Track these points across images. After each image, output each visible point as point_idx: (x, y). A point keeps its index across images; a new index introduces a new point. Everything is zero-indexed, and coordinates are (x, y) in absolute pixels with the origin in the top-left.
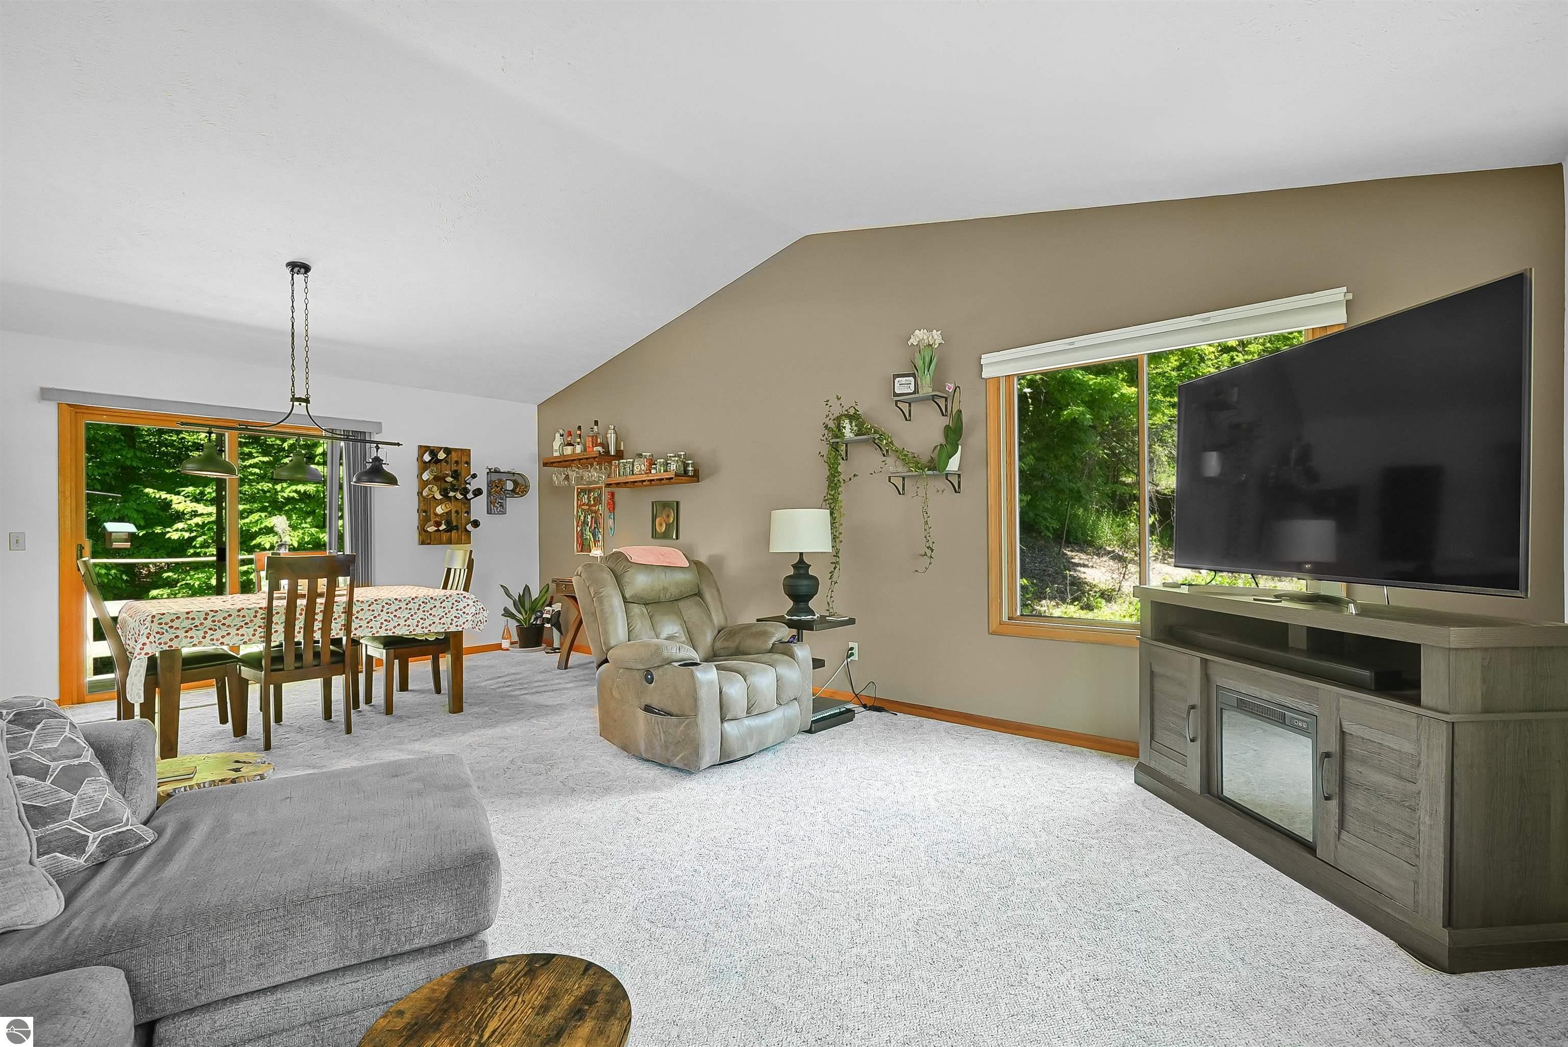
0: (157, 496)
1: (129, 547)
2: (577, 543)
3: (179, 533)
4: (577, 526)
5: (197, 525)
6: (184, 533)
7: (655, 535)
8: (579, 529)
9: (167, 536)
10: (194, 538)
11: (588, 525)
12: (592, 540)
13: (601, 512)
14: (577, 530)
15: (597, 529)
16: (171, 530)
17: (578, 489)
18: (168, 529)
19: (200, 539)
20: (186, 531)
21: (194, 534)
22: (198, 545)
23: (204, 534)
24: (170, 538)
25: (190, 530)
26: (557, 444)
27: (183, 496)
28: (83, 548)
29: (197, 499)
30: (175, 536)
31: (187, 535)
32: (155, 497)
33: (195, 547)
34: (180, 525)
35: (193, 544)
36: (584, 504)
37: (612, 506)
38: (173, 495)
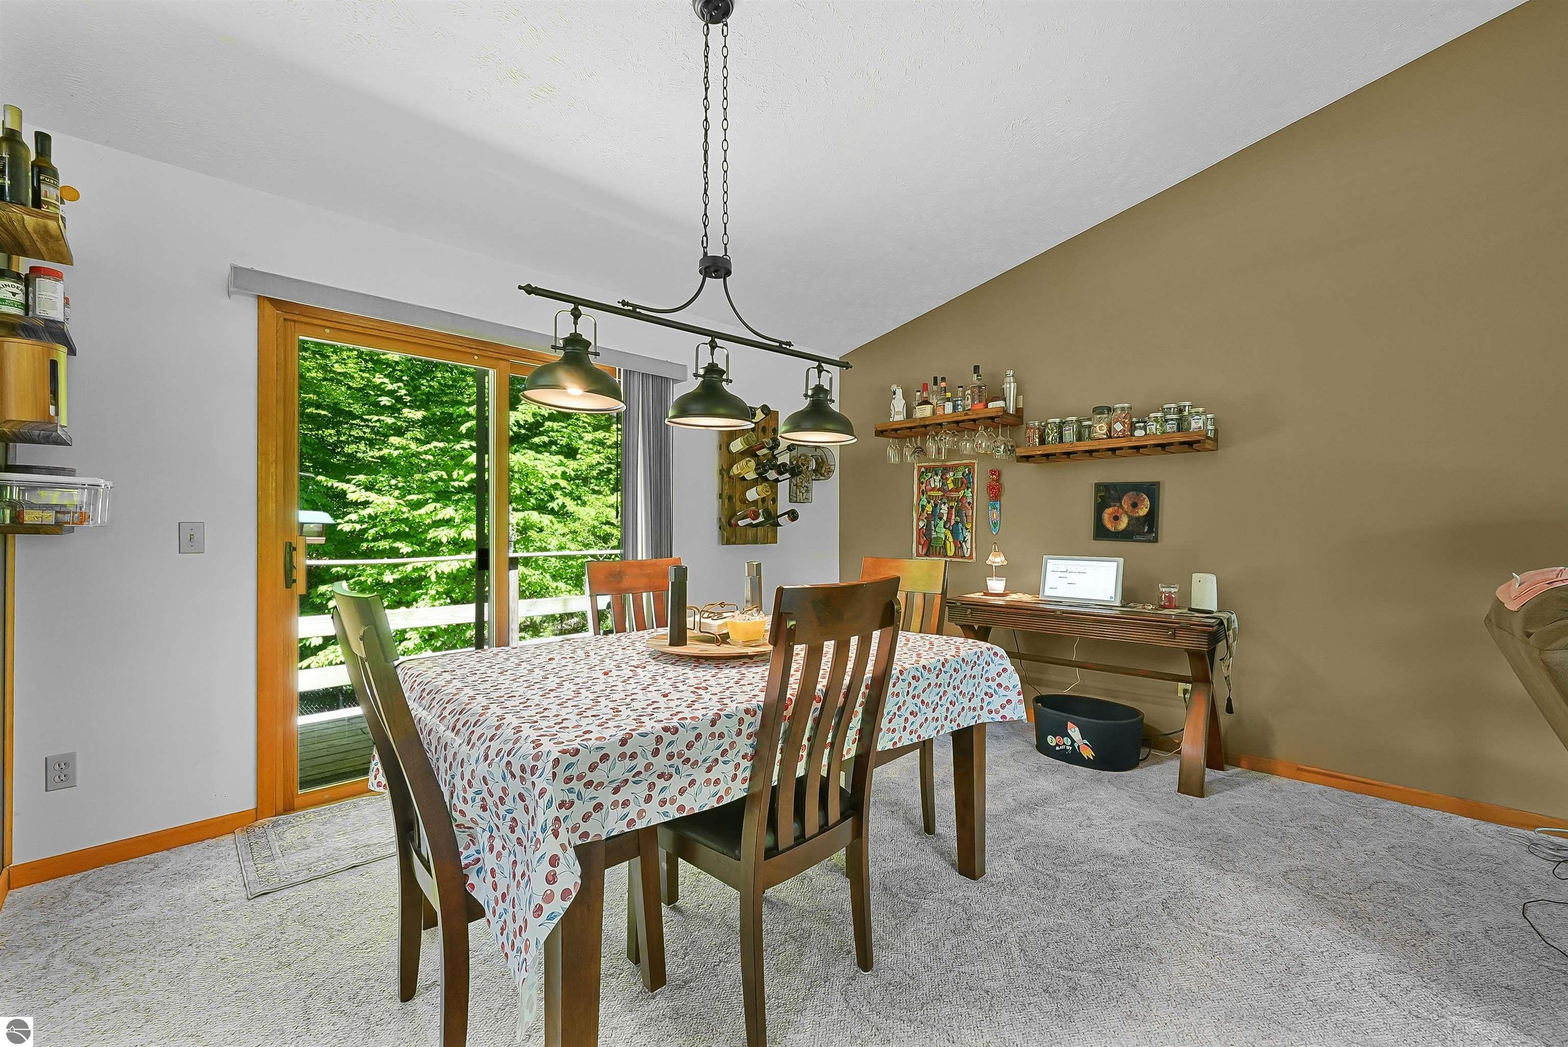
0: (330, 485)
1: (323, 542)
2: (919, 543)
3: (351, 525)
4: (919, 520)
5: (370, 516)
6: (356, 525)
7: (1101, 532)
8: (921, 524)
9: (339, 528)
10: (365, 531)
11: (941, 519)
12: (951, 539)
13: (970, 500)
14: (918, 525)
15: (960, 525)
16: (342, 522)
17: (920, 467)
18: (339, 521)
19: (372, 532)
20: (357, 523)
21: (365, 526)
22: (370, 538)
23: (375, 526)
24: (341, 530)
25: (361, 522)
26: (898, 404)
27: (354, 484)
28: (295, 549)
29: (369, 488)
30: (347, 528)
31: (358, 527)
32: (327, 485)
33: (367, 540)
34: (354, 517)
35: (366, 536)
36: (933, 489)
37: (995, 491)
38: (344, 484)
